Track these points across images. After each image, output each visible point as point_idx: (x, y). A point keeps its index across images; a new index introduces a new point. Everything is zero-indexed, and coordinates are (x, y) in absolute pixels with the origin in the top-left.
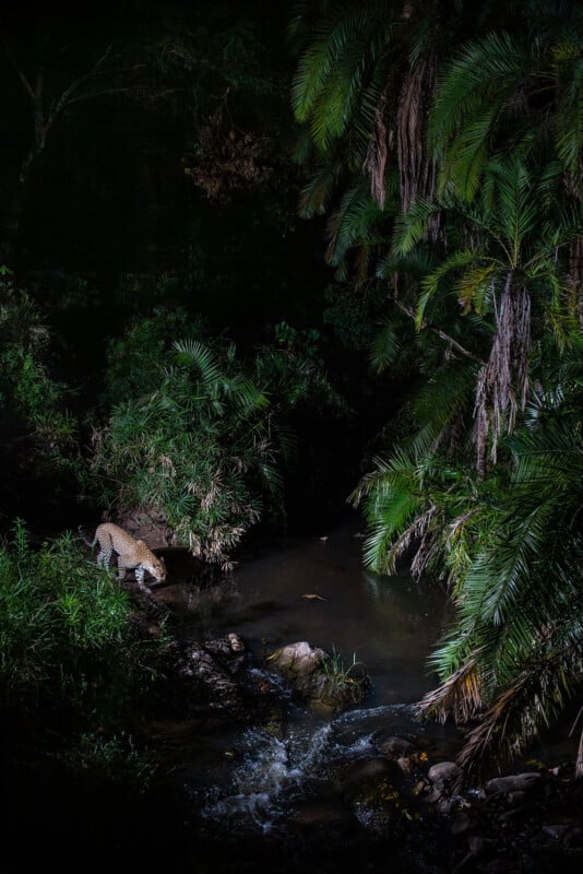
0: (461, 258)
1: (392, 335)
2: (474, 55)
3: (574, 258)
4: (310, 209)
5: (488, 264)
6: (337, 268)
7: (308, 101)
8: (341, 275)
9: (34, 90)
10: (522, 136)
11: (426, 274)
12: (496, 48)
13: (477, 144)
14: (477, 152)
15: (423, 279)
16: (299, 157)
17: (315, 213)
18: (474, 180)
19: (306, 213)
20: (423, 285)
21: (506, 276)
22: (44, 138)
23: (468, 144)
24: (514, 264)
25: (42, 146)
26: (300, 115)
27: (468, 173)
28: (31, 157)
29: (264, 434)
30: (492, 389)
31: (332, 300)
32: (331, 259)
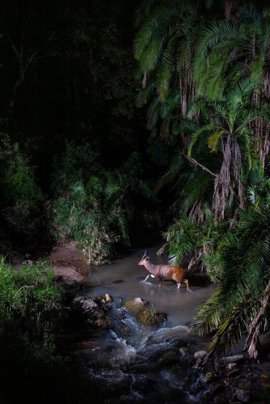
0: (208, 127)
3: (257, 127)
5: (221, 130)
6: (151, 131)
8: (154, 134)
9: (19, 54)
17: (143, 104)
19: (139, 105)
21: (228, 136)
22: (23, 75)
23: (212, 77)
24: (231, 131)
25: (23, 78)
28: (18, 83)
29: (119, 204)
30: (221, 185)
31: (151, 144)
32: (149, 127)
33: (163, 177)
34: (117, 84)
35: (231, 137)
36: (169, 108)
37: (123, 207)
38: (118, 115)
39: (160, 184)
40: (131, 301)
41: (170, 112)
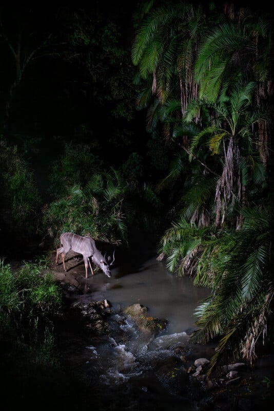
0: (210, 130)
1: (180, 160)
2: (217, 34)
3: (261, 129)
4: (140, 106)
5: (223, 132)
6: (151, 133)
7: (139, 56)
9: (17, 54)
10: (237, 74)
11: (194, 136)
12: (227, 31)
13: (217, 78)
14: (217, 81)
15: (193, 138)
17: (143, 107)
19: (139, 108)
20: (192, 140)
21: (229, 138)
22: (20, 75)
23: (212, 78)
24: (234, 132)
25: (20, 79)
26: (135, 62)
28: (15, 84)
29: (119, 208)
30: (223, 189)
31: (150, 147)
32: (149, 130)
33: (164, 180)
34: (116, 84)
35: (233, 139)
36: (168, 110)
37: (123, 211)
38: (118, 117)
39: (160, 187)
40: (131, 307)
41: (170, 114)
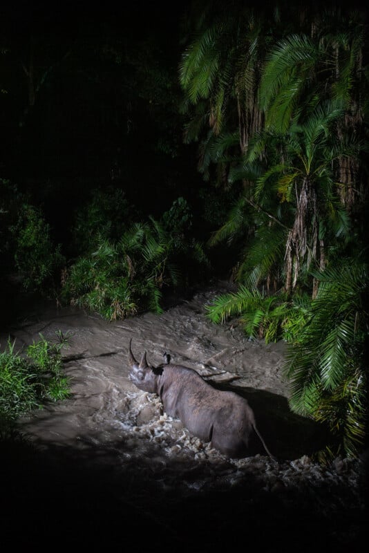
0: (279, 168)
1: (239, 210)
2: (285, 48)
3: (343, 168)
4: (189, 138)
5: (295, 171)
6: (203, 174)
7: (188, 77)
8: (206, 177)
10: (312, 97)
11: (258, 177)
12: (298, 43)
13: (287, 103)
14: (287, 107)
15: (257, 180)
16: (183, 109)
17: (192, 141)
18: (286, 124)
19: (186, 141)
20: (257, 183)
21: (303, 178)
22: (34, 99)
23: (281, 103)
24: (308, 171)
26: (184, 85)
27: (283, 120)
29: (162, 270)
30: (295, 244)
32: (201, 168)
35: (308, 179)
41: (224, 151)
